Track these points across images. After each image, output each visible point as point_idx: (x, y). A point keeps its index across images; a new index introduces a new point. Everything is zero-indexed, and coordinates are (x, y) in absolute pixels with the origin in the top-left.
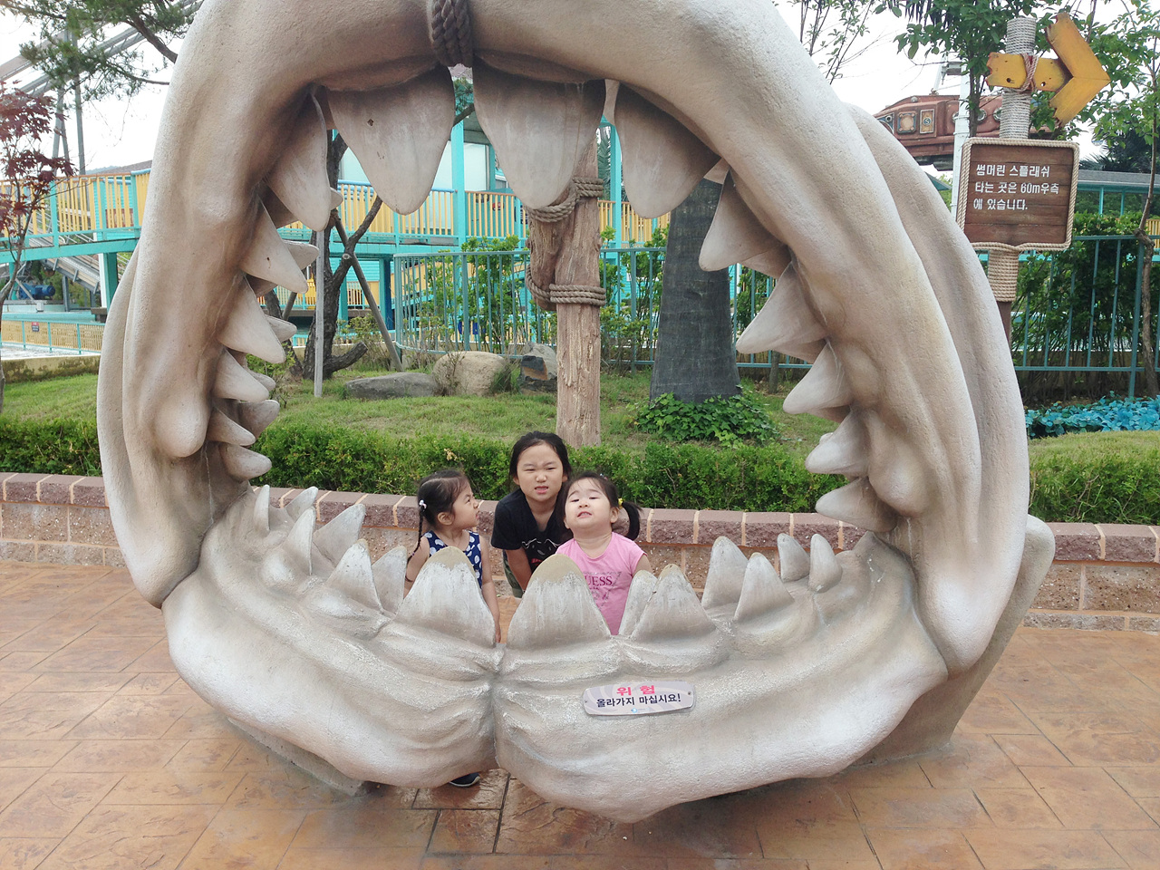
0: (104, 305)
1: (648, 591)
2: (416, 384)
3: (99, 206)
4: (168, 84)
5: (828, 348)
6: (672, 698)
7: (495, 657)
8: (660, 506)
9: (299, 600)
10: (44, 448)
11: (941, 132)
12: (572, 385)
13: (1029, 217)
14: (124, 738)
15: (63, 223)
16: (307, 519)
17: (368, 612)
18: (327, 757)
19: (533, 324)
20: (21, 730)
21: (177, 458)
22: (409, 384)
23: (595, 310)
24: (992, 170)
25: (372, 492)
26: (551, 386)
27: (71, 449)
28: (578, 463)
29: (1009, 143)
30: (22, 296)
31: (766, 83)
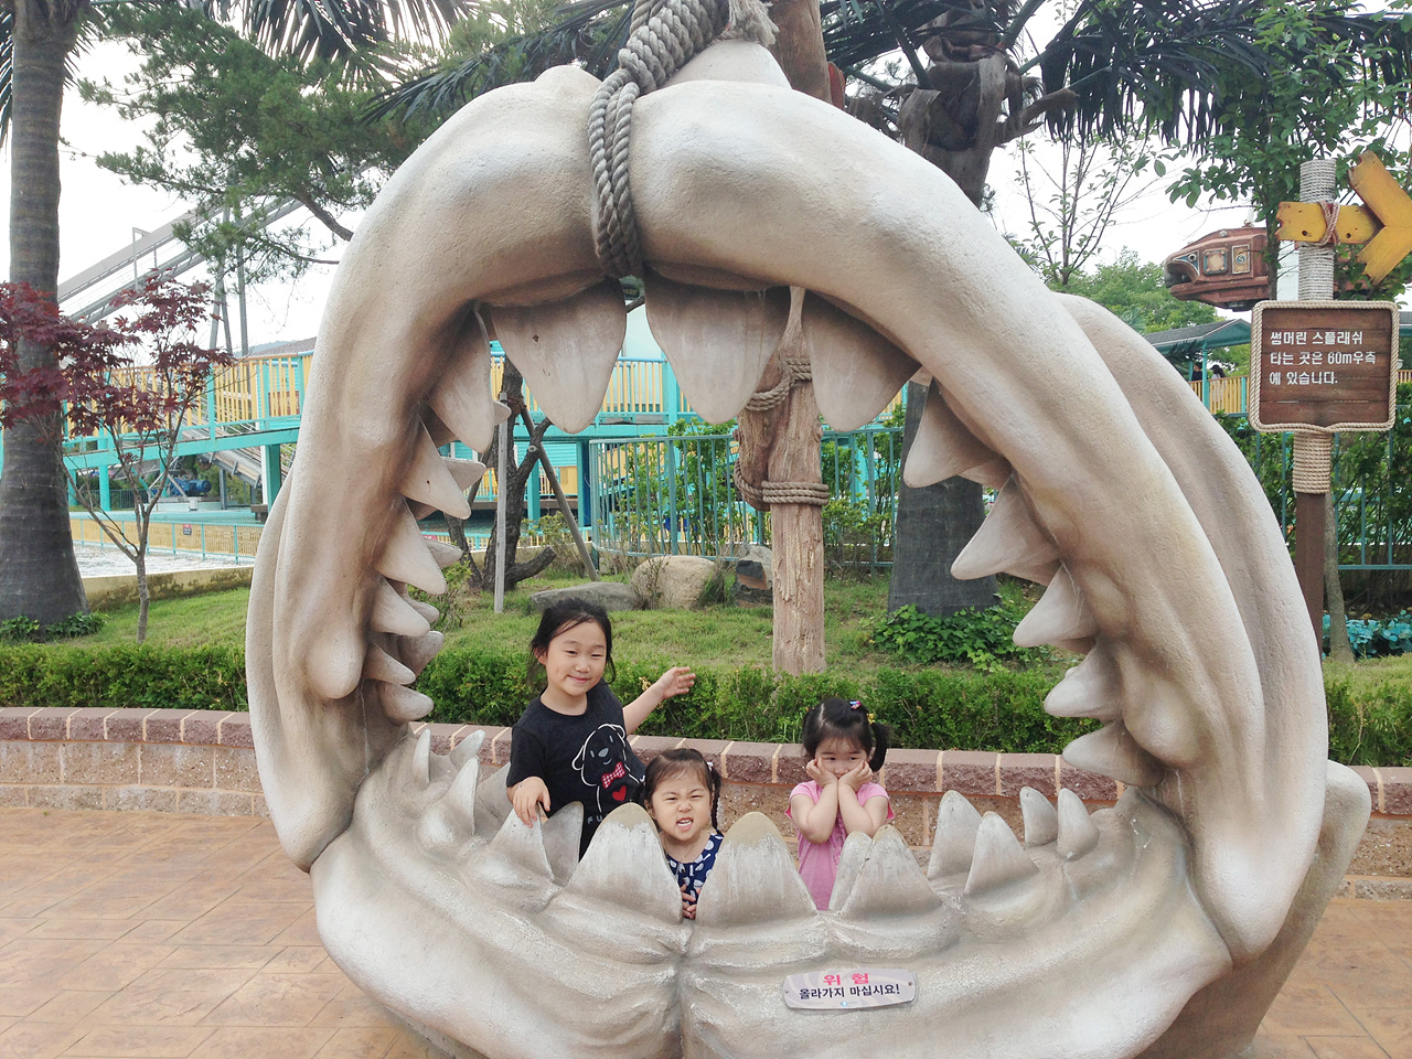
0: (265, 502)
1: (862, 858)
2: (611, 596)
3: (262, 389)
4: (337, 263)
5: (1063, 570)
6: (890, 989)
7: (682, 935)
8: (897, 746)
9: (459, 865)
10: (191, 679)
11: (1259, 271)
12: (790, 600)
13: (1340, 392)
14: (267, 1024)
15: (220, 408)
16: (471, 768)
17: (536, 881)
18: (489, 1053)
19: (753, 521)
20: (152, 1013)
21: (331, 699)
22: (603, 596)
23: (816, 511)
24: (1290, 338)
26: (766, 596)
27: (220, 680)
28: (797, 694)
29: (1310, 306)
30: (174, 494)
31: (966, 288)
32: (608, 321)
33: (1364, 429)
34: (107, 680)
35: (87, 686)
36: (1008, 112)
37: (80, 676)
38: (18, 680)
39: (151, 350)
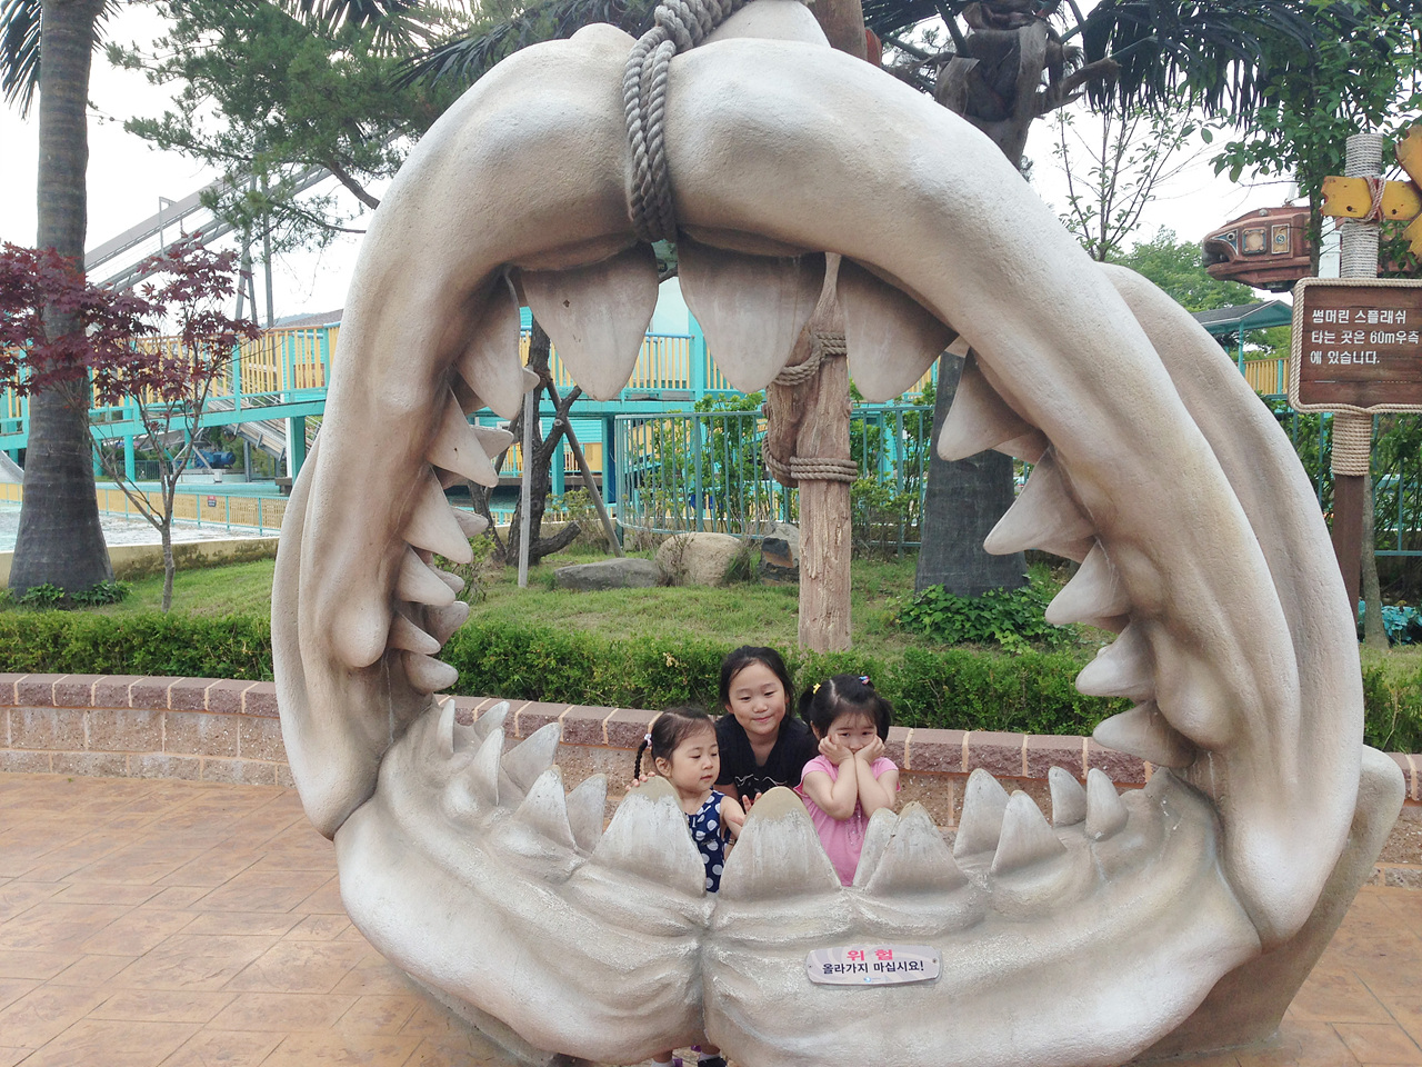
0: (290, 475)
1: (887, 835)
2: (636, 573)
3: (287, 361)
4: (364, 232)
5: (1098, 546)
6: (914, 966)
7: (706, 908)
8: (921, 725)
9: (483, 834)
10: (215, 648)
11: (1299, 252)
12: (816, 577)
13: (1382, 372)
14: (289, 991)
15: (246, 380)
16: (496, 738)
17: (560, 851)
18: (511, 1022)
19: (779, 498)
20: (174, 979)
21: (355, 668)
22: (628, 572)
23: (844, 487)
24: (1332, 316)
25: (579, 703)
26: (793, 575)
27: (244, 649)
28: (822, 672)
29: (1352, 284)
30: (198, 465)
32: (641, 286)
33: (1404, 412)
34: (132, 648)
35: (111, 654)
36: (1048, 82)
37: (105, 643)
38: (43, 646)
39: (178, 318)
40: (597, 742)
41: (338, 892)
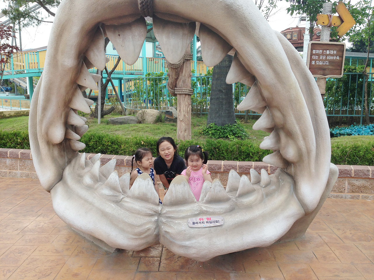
0: (28, 93)
1: (208, 187)
2: (131, 120)
3: (27, 62)
4: (52, 22)
5: (267, 109)
6: (217, 222)
7: (159, 208)
8: (211, 159)
9: (95, 190)
10: (10, 140)
11: (299, 39)
12: (182, 120)
13: (329, 67)
14: (38, 234)
15: (15, 67)
16: (98, 163)
17: (118, 194)
19: (169, 100)
20: (4, 231)
21: (55, 144)
22: (129, 120)
23: (189, 96)
24: (318, 52)
25: (117, 155)
26: (175, 120)
27: (19, 140)
28: (184, 146)
29: (323, 43)
30: (2, 91)
31: (248, 23)
32: (141, 31)
33: (336, 77)
40: (123, 165)
41: (52, 207)
